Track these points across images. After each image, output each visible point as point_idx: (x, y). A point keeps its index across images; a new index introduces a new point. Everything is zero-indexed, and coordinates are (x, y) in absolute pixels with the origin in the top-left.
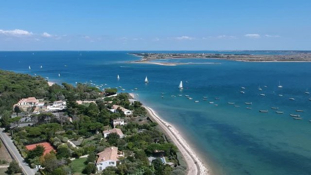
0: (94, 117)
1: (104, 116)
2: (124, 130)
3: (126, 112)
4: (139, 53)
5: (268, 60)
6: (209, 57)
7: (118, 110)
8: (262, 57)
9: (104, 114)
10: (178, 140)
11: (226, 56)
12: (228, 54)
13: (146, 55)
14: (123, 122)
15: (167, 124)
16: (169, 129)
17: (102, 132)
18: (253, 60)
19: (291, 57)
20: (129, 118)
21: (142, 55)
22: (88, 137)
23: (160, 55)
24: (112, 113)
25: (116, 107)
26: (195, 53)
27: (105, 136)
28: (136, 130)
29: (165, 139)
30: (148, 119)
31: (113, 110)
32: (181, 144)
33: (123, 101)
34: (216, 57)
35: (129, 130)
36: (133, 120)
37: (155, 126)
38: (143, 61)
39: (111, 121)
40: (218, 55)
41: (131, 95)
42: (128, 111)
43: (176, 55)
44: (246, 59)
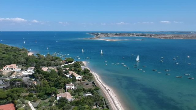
0: (52, 82)
1: (60, 81)
2: (74, 93)
3: (78, 77)
4: (93, 33)
5: (177, 38)
6: (138, 35)
7: (72, 75)
8: (172, 36)
9: (59, 80)
10: (115, 103)
11: (149, 35)
12: (151, 34)
13: (98, 34)
14: (74, 86)
15: (107, 88)
16: (108, 92)
17: (56, 94)
18: (167, 38)
19: (192, 36)
20: (79, 82)
21: (95, 34)
22: (45, 99)
23: (107, 34)
24: (67, 77)
25: (71, 72)
26: (129, 33)
27: (58, 98)
28: (82, 93)
29: (104, 103)
30: (93, 83)
31: (68, 76)
32: (116, 107)
33: (77, 68)
34: (143, 36)
35: (77, 93)
36: (82, 84)
37: (97, 90)
38: (96, 38)
39: (65, 85)
40: (144, 34)
41: (84, 63)
42: (79, 76)
43: (117, 34)
44: (162, 37)
